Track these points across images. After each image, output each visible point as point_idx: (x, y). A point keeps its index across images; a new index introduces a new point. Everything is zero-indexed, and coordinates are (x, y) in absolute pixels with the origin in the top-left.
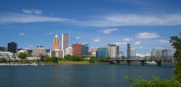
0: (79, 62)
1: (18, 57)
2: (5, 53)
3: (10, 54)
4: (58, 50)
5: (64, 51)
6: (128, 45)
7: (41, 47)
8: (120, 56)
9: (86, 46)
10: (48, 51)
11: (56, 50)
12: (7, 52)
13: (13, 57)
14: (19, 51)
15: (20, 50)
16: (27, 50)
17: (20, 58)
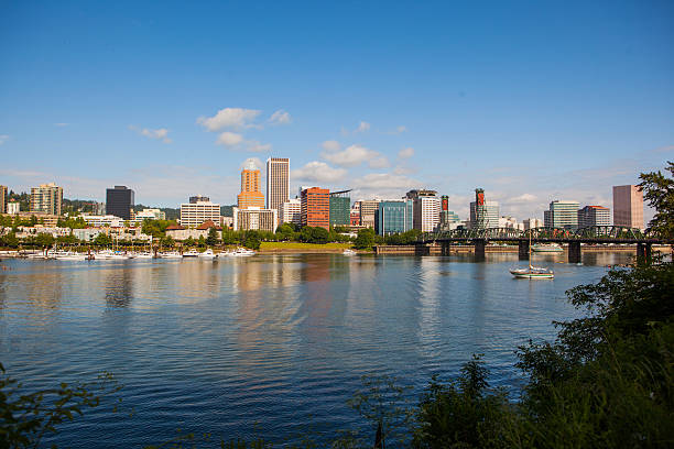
0: (324, 246)
1: (144, 231)
2: (101, 218)
3: (116, 221)
4: (258, 208)
5: (275, 211)
6: (477, 192)
7: (202, 199)
8: (453, 227)
9: (342, 195)
10: (227, 211)
11: (250, 208)
12: (106, 217)
13: (126, 232)
14: (140, 214)
15: (141, 208)
16: (161, 210)
17: (148, 234)
